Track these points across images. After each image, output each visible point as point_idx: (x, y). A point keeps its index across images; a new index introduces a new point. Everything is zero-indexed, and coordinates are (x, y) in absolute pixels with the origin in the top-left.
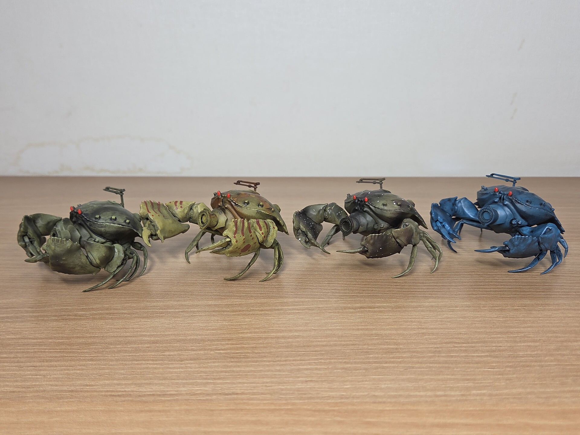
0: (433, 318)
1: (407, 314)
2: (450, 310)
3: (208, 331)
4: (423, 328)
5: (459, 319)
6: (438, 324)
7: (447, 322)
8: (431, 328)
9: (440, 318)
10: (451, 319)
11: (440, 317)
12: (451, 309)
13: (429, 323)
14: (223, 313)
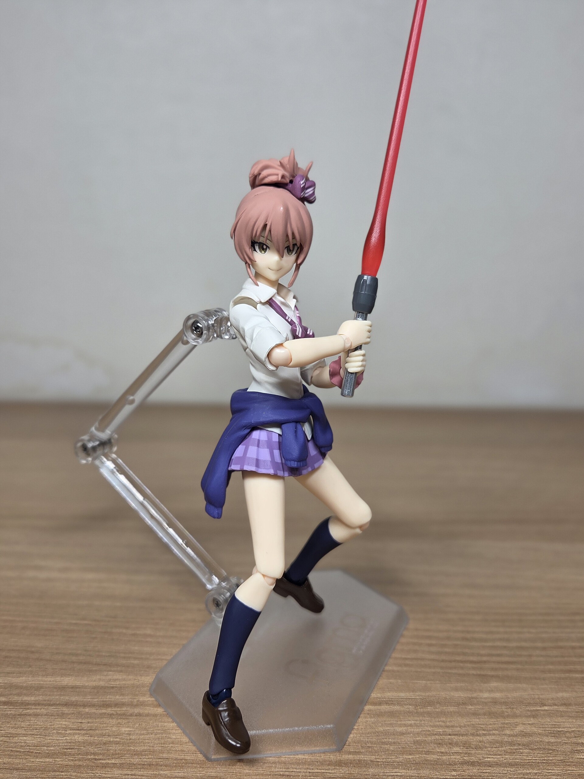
0: (494, 734)
1: (443, 722)
2: (529, 713)
3: (37, 757)
4: (473, 764)
5: (546, 739)
6: (504, 751)
7: (524, 745)
8: (489, 762)
9: (510, 736)
10: (531, 739)
11: (508, 732)
12: (532, 709)
13: (486, 747)
14: (81, 709)
